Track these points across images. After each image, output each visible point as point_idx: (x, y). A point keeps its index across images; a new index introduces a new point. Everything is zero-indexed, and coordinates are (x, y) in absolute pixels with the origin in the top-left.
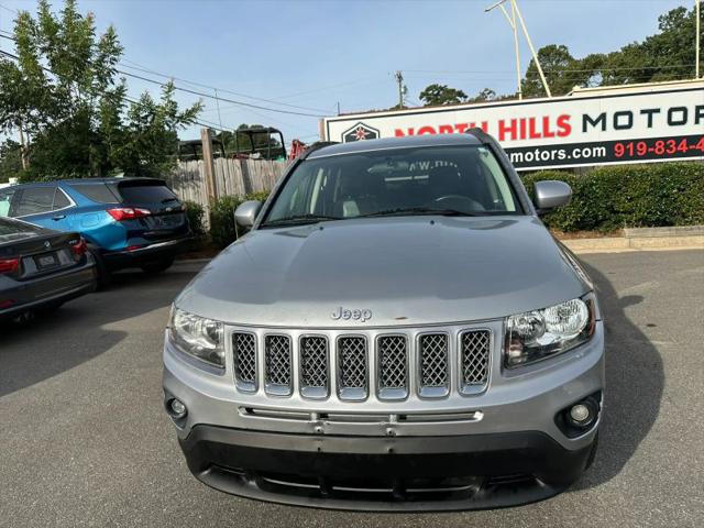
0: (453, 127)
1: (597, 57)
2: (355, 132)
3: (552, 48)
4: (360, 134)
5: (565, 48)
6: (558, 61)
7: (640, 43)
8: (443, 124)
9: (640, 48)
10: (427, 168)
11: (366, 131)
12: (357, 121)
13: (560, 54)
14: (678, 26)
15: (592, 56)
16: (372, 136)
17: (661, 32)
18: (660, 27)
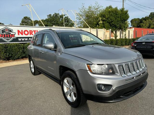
0: (33, 31)
1: (37, 21)
2: (5, 29)
3: (27, 17)
4: (7, 30)
5: (30, 18)
6: (28, 20)
7: (44, 20)
8: (30, 30)
9: (45, 20)
10: (27, 40)
11: (8, 29)
12: (5, 27)
13: (29, 19)
14: (50, 18)
15: (36, 20)
16: (11, 31)
17: (48, 18)
18: (47, 17)
